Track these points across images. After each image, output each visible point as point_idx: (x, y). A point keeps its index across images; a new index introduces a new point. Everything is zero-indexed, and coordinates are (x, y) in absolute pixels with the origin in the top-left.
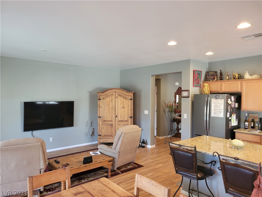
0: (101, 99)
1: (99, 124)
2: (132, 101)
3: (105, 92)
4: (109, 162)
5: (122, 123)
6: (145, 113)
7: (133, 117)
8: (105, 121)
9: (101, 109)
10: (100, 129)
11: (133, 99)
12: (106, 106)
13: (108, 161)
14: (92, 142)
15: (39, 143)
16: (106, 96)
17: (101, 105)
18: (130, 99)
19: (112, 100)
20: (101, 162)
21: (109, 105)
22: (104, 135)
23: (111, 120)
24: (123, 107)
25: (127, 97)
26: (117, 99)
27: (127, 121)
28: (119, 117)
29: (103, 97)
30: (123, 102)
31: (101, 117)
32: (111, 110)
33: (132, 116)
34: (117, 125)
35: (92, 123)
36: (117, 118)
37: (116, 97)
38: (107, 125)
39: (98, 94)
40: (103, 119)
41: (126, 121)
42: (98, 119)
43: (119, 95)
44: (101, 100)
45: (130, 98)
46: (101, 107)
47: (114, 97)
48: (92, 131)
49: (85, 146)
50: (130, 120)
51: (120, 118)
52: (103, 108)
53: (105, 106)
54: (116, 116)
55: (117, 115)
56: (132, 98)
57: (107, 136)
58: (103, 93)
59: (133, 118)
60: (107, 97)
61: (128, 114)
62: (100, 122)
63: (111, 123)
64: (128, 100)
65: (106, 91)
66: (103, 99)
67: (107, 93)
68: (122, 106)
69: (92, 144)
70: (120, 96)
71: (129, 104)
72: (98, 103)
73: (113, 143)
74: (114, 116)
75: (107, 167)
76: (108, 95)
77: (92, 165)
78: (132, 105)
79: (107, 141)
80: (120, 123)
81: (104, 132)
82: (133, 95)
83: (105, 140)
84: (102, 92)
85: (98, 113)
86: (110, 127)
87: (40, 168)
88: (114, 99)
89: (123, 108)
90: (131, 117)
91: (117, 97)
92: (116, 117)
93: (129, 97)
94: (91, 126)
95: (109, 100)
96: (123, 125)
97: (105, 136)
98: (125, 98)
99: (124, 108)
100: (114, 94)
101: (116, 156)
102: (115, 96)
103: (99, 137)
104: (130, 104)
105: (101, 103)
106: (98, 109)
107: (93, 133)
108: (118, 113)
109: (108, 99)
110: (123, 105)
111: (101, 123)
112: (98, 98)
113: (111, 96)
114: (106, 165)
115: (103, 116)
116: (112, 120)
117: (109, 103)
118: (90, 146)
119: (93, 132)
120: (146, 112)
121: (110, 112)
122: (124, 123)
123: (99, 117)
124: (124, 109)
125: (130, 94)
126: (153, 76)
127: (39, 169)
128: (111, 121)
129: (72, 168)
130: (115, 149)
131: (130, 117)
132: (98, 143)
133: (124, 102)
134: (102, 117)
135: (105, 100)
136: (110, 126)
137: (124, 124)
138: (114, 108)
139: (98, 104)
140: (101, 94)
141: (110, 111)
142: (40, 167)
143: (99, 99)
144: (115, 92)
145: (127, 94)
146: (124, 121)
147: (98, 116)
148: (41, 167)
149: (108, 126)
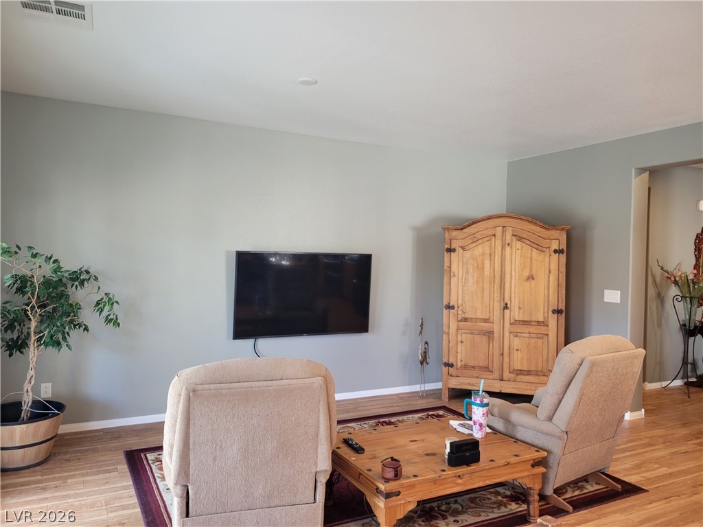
0: (454, 250)
1: (447, 330)
2: (563, 257)
3: (468, 226)
4: (533, 466)
5: (526, 329)
6: (606, 300)
7: (564, 310)
8: (466, 320)
9: (454, 280)
10: (451, 345)
11: (565, 249)
12: (471, 271)
13: (532, 462)
14: (423, 385)
15: (318, 381)
16: (471, 241)
17: (454, 268)
18: (555, 251)
19: (493, 254)
20: (508, 464)
21: (480, 268)
22: (463, 363)
23: (487, 318)
24: (531, 278)
25: (545, 243)
26: (508, 249)
27: (544, 324)
28: (517, 310)
29: (462, 243)
30: (531, 259)
31: (453, 308)
32: (487, 285)
33: (562, 306)
34: (507, 335)
35: (422, 324)
36: (507, 311)
37: (507, 241)
38: (472, 333)
39: (447, 235)
40: (460, 312)
41: (538, 323)
42: (445, 312)
43: (514, 235)
44: (457, 252)
45: (555, 246)
46: (454, 275)
47: (499, 243)
48: (423, 350)
49: (400, 397)
50: (553, 320)
51: (519, 312)
52: (460, 277)
53: (467, 272)
54: (507, 304)
55: (507, 300)
56: (564, 246)
57: (474, 367)
58: (462, 229)
59: (564, 314)
60: (474, 245)
61: (548, 301)
62: (450, 322)
63: (486, 326)
64: (548, 255)
65: (474, 223)
66: (461, 251)
67: (476, 230)
68: (527, 273)
69: (423, 389)
70: (520, 239)
71: (549, 268)
72: (446, 260)
73: (533, 396)
74: (497, 306)
75: (527, 483)
76: (478, 236)
77: (478, 474)
78: (563, 269)
79: (473, 385)
80: (518, 329)
81: (461, 355)
82: (565, 236)
83: (466, 380)
84: (459, 227)
85: (446, 294)
86: (485, 339)
87: (317, 468)
88: (500, 249)
89: (528, 278)
90: (558, 312)
91: (509, 244)
92: (504, 309)
93: (550, 243)
94: (421, 333)
95: (483, 254)
96: (527, 335)
97: (466, 367)
98: (539, 247)
99: (533, 279)
100: (499, 234)
101: (555, 446)
102: (503, 240)
103: (445, 369)
104: (554, 266)
105: (456, 262)
106: (446, 280)
107: (426, 356)
108: (513, 295)
109: (478, 250)
110: (531, 270)
111: (453, 326)
112: (446, 246)
113: (488, 238)
114: (526, 476)
115: (462, 305)
116: (491, 319)
117: (483, 264)
118: (415, 396)
119: (425, 352)
120: (612, 296)
121: (483, 293)
122: (533, 329)
123: (449, 307)
124: (533, 283)
125: (554, 233)
126: (641, 171)
127: (314, 471)
128: (486, 321)
129: (415, 476)
130: (550, 419)
131: (554, 311)
132: (441, 389)
133: (533, 261)
134: (456, 306)
135: (468, 254)
136: (483, 337)
137: (531, 331)
138: (497, 280)
139: (446, 264)
140: (455, 233)
141: (485, 287)
142: (316, 464)
143: (450, 250)
144: (503, 227)
145: (545, 233)
146: (533, 323)
147: (445, 303)
148: (319, 466)
149: (477, 338)
